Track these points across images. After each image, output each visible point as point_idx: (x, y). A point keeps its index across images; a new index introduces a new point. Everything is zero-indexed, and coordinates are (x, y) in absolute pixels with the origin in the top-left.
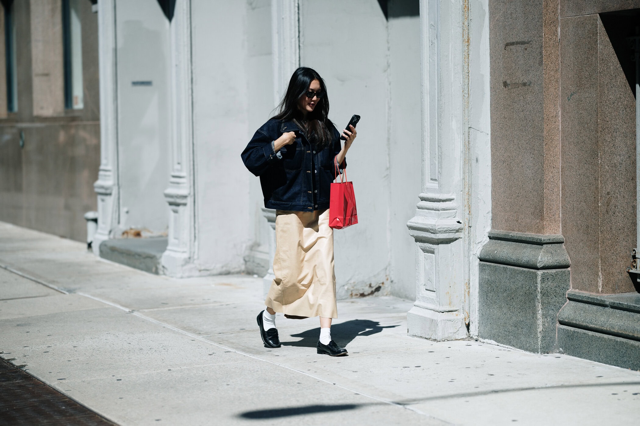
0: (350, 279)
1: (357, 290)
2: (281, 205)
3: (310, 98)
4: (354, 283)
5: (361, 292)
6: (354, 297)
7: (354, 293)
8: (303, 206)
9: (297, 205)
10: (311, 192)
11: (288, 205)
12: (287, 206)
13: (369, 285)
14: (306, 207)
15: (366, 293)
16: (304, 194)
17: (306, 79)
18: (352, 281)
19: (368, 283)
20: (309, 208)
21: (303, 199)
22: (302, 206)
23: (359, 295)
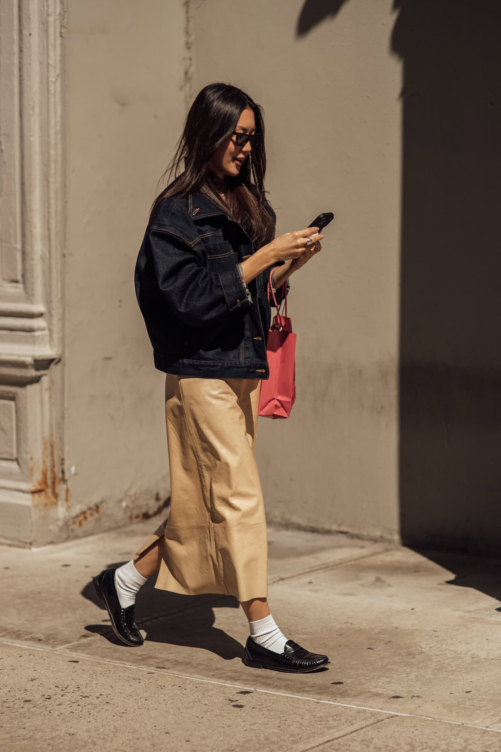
0: (130, 488)
1: (139, 507)
2: (202, 368)
3: (240, 147)
4: (135, 494)
5: (144, 510)
6: (134, 521)
7: (135, 512)
8: (246, 369)
9: (234, 367)
10: (260, 339)
11: (217, 366)
12: (216, 368)
13: (155, 497)
14: (252, 370)
15: (151, 512)
16: (245, 344)
17: (228, 108)
18: (132, 492)
19: (154, 493)
20: (258, 371)
21: (245, 353)
22: (245, 367)
23: (141, 516)
